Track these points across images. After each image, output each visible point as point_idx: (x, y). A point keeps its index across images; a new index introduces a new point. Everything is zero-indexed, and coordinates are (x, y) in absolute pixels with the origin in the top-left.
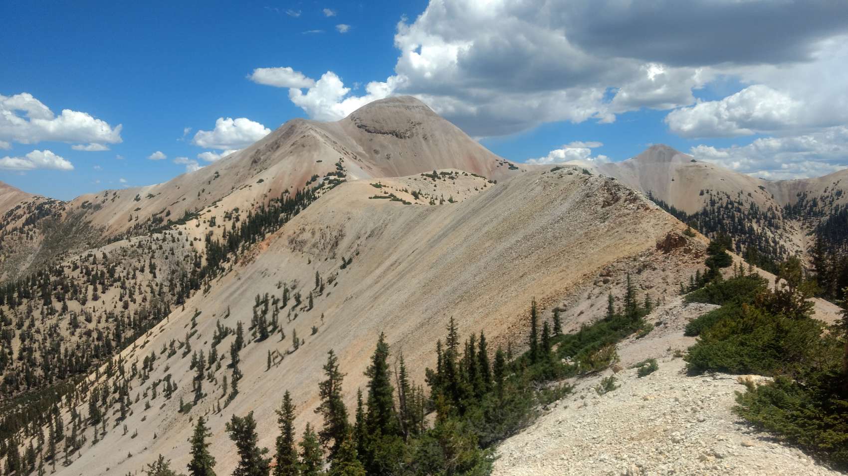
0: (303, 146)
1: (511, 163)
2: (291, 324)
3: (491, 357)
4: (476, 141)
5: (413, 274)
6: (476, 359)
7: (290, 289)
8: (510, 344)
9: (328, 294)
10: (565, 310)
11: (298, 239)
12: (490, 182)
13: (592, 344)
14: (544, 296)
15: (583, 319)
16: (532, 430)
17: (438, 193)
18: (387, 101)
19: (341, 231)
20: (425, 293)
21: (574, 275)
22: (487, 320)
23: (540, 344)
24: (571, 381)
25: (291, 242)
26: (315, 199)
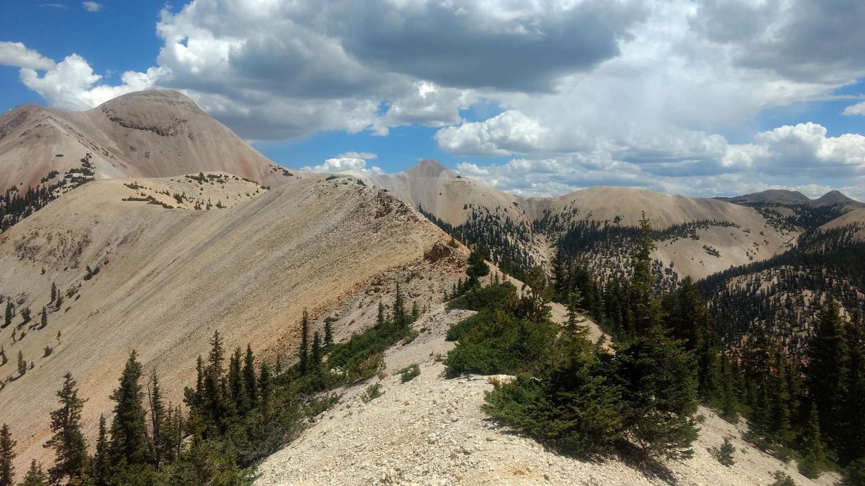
0: (38, 136)
1: (286, 169)
2: (15, 345)
3: (257, 371)
4: (248, 143)
5: (173, 285)
6: (241, 375)
7: (15, 304)
8: (279, 357)
9: (67, 310)
10: (337, 320)
11: (29, 246)
12: (263, 188)
13: (361, 353)
14: (316, 305)
15: (354, 328)
16: (296, 444)
17: (205, 197)
18: (146, 94)
19: (86, 236)
20: (187, 306)
21: (346, 284)
22: (255, 333)
23: (310, 355)
24: (338, 391)
25: (19, 248)
26: (53, 198)
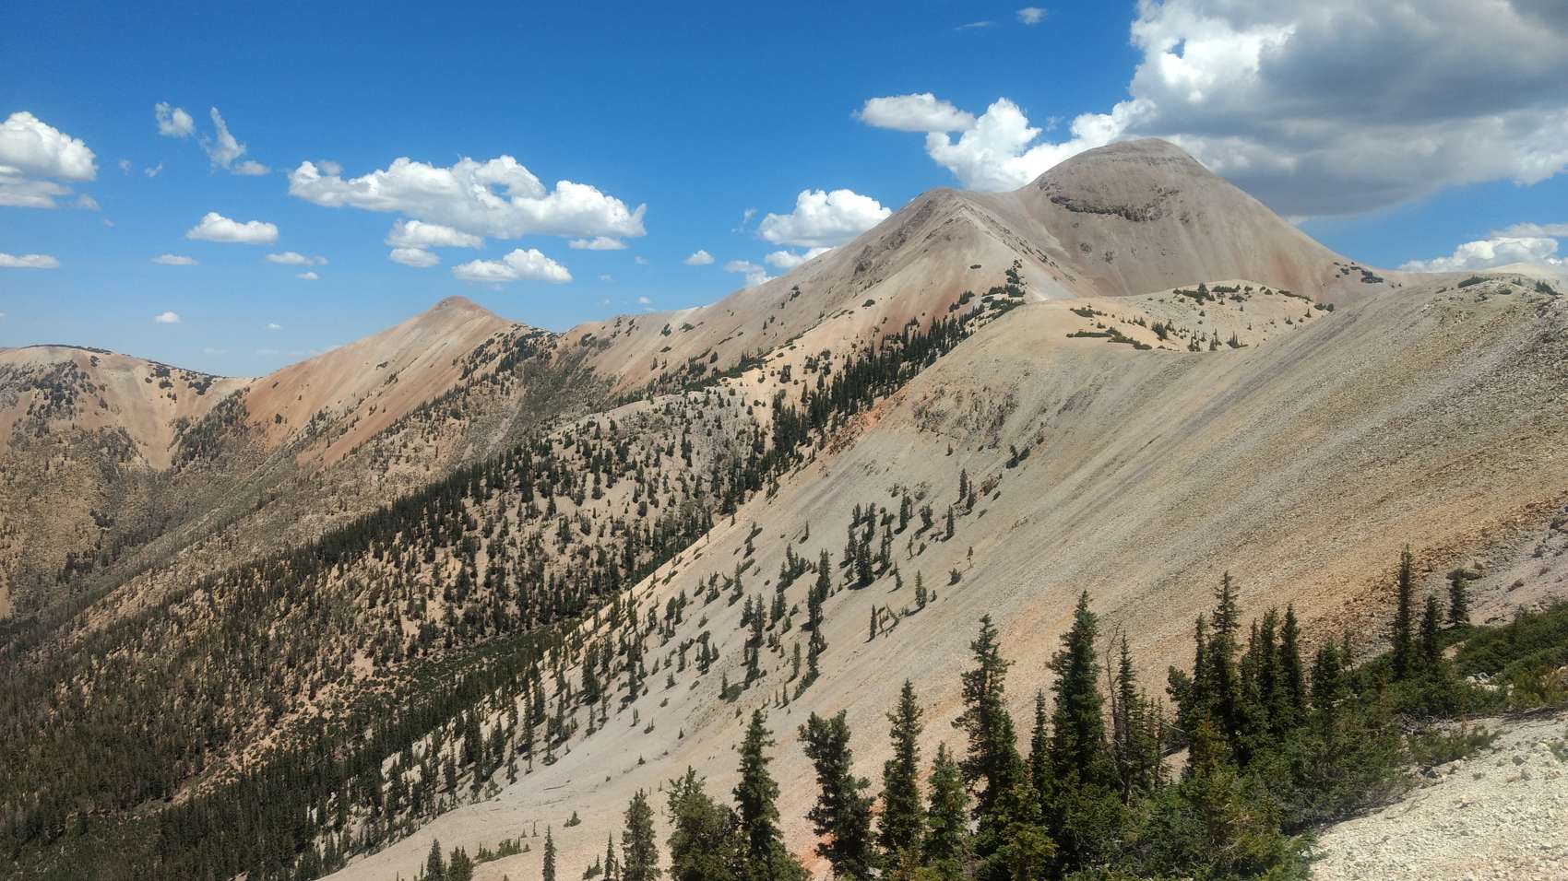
0: (948, 238)
1: (1369, 269)
2: (914, 560)
3: (1307, 658)
4: (1292, 226)
5: (1148, 484)
6: (1276, 659)
7: (913, 498)
8: (1347, 636)
9: (982, 513)
10: (1478, 577)
11: (932, 410)
12: (1319, 307)
14: (1431, 543)
15: (1519, 598)
16: (1397, 813)
17: (1208, 328)
18: (1111, 150)
19: (1011, 397)
20: (1171, 523)
21: (1502, 504)
22: (1300, 584)
23: (1417, 642)
24: (1490, 724)
25: (919, 414)
26: (965, 336)
